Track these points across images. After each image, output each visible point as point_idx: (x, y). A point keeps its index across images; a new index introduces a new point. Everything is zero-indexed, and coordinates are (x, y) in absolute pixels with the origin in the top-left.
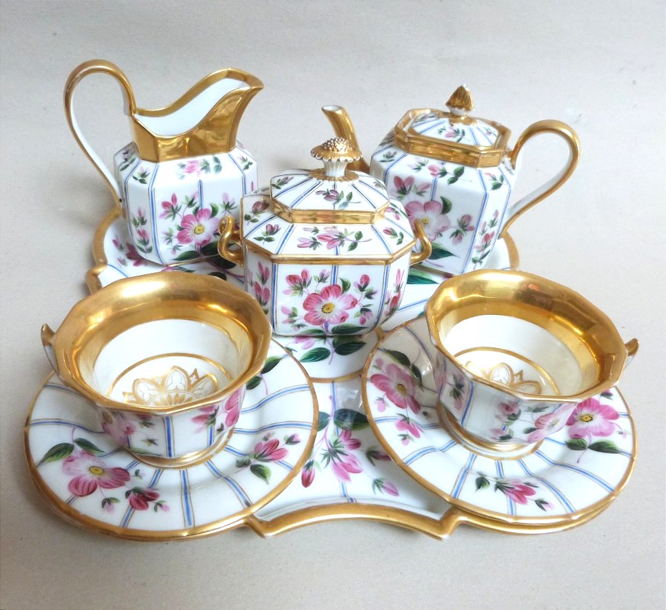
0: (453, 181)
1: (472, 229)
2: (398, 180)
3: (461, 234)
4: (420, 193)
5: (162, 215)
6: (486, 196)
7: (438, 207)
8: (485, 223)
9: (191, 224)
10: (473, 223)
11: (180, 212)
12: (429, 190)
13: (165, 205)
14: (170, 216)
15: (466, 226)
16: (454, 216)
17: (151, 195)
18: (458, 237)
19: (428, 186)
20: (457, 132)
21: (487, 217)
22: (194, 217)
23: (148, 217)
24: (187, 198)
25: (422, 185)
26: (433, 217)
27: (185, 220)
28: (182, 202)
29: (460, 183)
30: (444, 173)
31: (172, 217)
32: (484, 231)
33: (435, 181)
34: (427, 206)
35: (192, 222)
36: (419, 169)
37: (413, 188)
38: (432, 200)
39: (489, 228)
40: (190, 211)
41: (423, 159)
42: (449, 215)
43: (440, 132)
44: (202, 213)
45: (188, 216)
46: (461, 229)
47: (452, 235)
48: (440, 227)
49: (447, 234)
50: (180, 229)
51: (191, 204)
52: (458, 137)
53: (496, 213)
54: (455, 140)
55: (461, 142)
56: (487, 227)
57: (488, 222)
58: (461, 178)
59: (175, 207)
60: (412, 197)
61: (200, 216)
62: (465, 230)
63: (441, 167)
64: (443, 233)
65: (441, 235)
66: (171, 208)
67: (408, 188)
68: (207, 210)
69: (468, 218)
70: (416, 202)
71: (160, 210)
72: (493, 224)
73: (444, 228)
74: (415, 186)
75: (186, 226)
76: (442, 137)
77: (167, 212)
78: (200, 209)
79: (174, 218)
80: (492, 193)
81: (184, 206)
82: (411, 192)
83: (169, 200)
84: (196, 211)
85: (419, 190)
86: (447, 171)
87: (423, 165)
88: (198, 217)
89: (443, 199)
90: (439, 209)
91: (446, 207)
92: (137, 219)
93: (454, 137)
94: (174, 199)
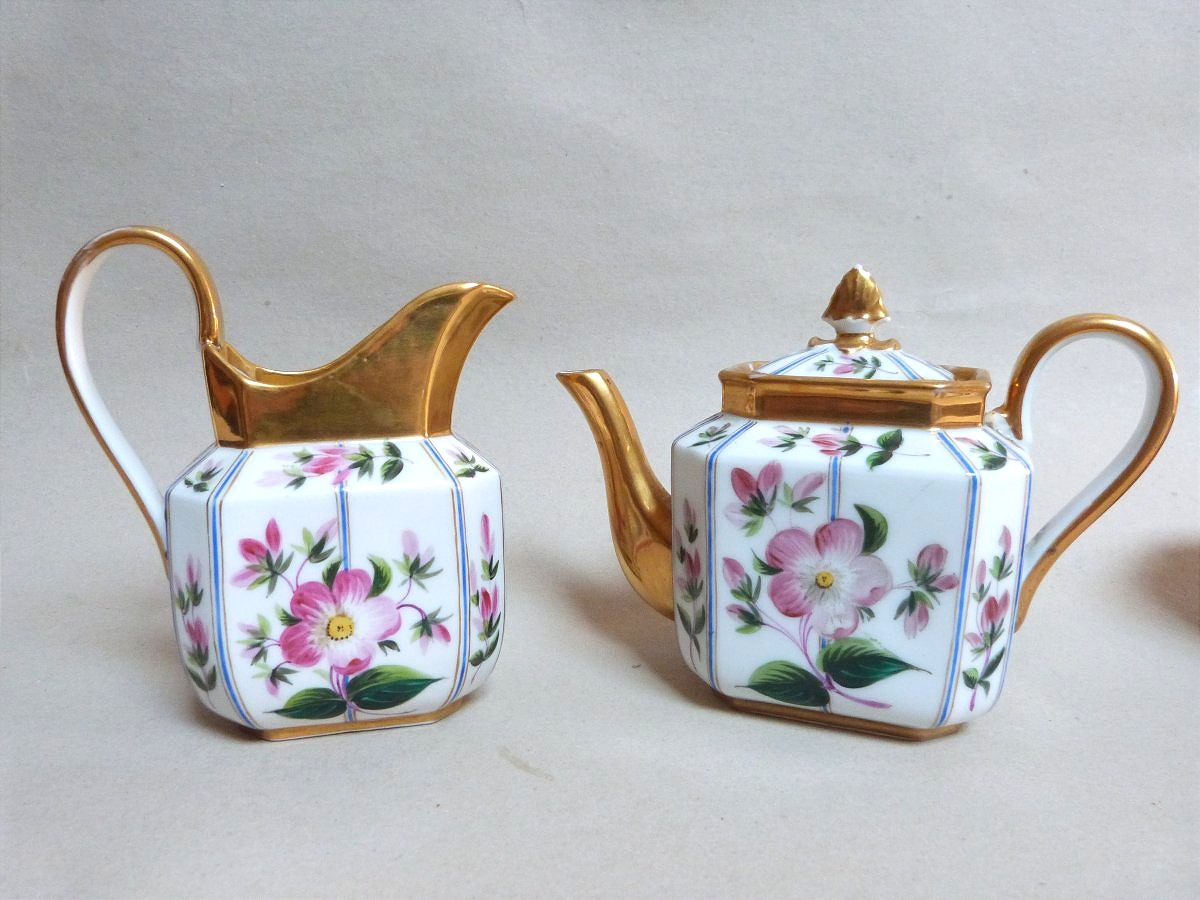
0: (879, 460)
1: (950, 584)
2: (741, 478)
3: (924, 602)
4: (800, 506)
5: (240, 578)
6: (974, 484)
7: (854, 535)
8: (983, 564)
9: (318, 608)
10: (951, 566)
11: (290, 573)
12: (822, 492)
13: (249, 548)
14: (261, 581)
15: (934, 578)
16: (898, 554)
17: (213, 520)
18: (916, 612)
19: (818, 481)
20: (862, 362)
21: (986, 549)
22: (326, 591)
23: (205, 584)
24: (306, 535)
25: (801, 482)
26: (842, 564)
27: (303, 597)
28: (292, 544)
29: (898, 461)
30: (853, 447)
31: (265, 586)
32: (982, 590)
33: (835, 469)
34: (823, 538)
35: (322, 604)
36: (789, 445)
37: (780, 495)
38: (833, 519)
39: (994, 582)
40: (315, 572)
41: (795, 426)
42: (883, 553)
43: (821, 366)
44: (347, 581)
45: (311, 587)
46: (921, 590)
47: (900, 610)
48: (865, 593)
49: (886, 607)
50: (290, 621)
51: (317, 552)
52: (867, 371)
53: (1006, 537)
54: (860, 376)
55: (875, 378)
56: (989, 578)
57: (990, 565)
58: (897, 454)
59: (274, 558)
60: (781, 517)
61: (340, 589)
62: (931, 590)
63: (844, 437)
64: (874, 608)
65: (871, 614)
66: (264, 559)
67: (768, 496)
68: (360, 575)
69: (938, 553)
70: (796, 532)
71: (234, 561)
72: (1002, 569)
73: (877, 593)
74: (786, 485)
75: (305, 613)
76: (828, 373)
77: (254, 569)
78: (341, 568)
79: (271, 588)
80: (988, 478)
81: (300, 558)
82: (777, 506)
83: (260, 537)
84: (331, 574)
85: (797, 499)
86: (861, 442)
87: (799, 436)
88: (335, 590)
89: (861, 510)
90: (854, 539)
91: (873, 532)
92: (185, 591)
93: (856, 372)
94: (273, 534)
